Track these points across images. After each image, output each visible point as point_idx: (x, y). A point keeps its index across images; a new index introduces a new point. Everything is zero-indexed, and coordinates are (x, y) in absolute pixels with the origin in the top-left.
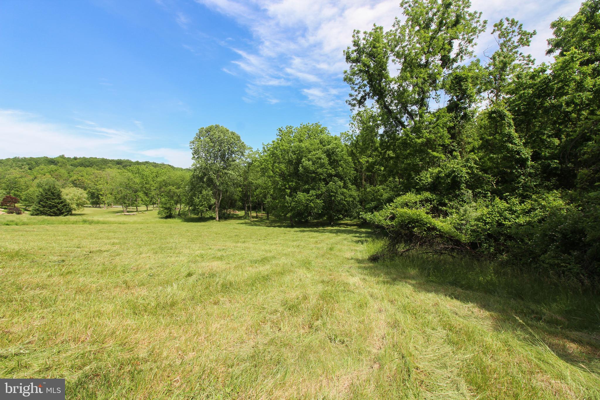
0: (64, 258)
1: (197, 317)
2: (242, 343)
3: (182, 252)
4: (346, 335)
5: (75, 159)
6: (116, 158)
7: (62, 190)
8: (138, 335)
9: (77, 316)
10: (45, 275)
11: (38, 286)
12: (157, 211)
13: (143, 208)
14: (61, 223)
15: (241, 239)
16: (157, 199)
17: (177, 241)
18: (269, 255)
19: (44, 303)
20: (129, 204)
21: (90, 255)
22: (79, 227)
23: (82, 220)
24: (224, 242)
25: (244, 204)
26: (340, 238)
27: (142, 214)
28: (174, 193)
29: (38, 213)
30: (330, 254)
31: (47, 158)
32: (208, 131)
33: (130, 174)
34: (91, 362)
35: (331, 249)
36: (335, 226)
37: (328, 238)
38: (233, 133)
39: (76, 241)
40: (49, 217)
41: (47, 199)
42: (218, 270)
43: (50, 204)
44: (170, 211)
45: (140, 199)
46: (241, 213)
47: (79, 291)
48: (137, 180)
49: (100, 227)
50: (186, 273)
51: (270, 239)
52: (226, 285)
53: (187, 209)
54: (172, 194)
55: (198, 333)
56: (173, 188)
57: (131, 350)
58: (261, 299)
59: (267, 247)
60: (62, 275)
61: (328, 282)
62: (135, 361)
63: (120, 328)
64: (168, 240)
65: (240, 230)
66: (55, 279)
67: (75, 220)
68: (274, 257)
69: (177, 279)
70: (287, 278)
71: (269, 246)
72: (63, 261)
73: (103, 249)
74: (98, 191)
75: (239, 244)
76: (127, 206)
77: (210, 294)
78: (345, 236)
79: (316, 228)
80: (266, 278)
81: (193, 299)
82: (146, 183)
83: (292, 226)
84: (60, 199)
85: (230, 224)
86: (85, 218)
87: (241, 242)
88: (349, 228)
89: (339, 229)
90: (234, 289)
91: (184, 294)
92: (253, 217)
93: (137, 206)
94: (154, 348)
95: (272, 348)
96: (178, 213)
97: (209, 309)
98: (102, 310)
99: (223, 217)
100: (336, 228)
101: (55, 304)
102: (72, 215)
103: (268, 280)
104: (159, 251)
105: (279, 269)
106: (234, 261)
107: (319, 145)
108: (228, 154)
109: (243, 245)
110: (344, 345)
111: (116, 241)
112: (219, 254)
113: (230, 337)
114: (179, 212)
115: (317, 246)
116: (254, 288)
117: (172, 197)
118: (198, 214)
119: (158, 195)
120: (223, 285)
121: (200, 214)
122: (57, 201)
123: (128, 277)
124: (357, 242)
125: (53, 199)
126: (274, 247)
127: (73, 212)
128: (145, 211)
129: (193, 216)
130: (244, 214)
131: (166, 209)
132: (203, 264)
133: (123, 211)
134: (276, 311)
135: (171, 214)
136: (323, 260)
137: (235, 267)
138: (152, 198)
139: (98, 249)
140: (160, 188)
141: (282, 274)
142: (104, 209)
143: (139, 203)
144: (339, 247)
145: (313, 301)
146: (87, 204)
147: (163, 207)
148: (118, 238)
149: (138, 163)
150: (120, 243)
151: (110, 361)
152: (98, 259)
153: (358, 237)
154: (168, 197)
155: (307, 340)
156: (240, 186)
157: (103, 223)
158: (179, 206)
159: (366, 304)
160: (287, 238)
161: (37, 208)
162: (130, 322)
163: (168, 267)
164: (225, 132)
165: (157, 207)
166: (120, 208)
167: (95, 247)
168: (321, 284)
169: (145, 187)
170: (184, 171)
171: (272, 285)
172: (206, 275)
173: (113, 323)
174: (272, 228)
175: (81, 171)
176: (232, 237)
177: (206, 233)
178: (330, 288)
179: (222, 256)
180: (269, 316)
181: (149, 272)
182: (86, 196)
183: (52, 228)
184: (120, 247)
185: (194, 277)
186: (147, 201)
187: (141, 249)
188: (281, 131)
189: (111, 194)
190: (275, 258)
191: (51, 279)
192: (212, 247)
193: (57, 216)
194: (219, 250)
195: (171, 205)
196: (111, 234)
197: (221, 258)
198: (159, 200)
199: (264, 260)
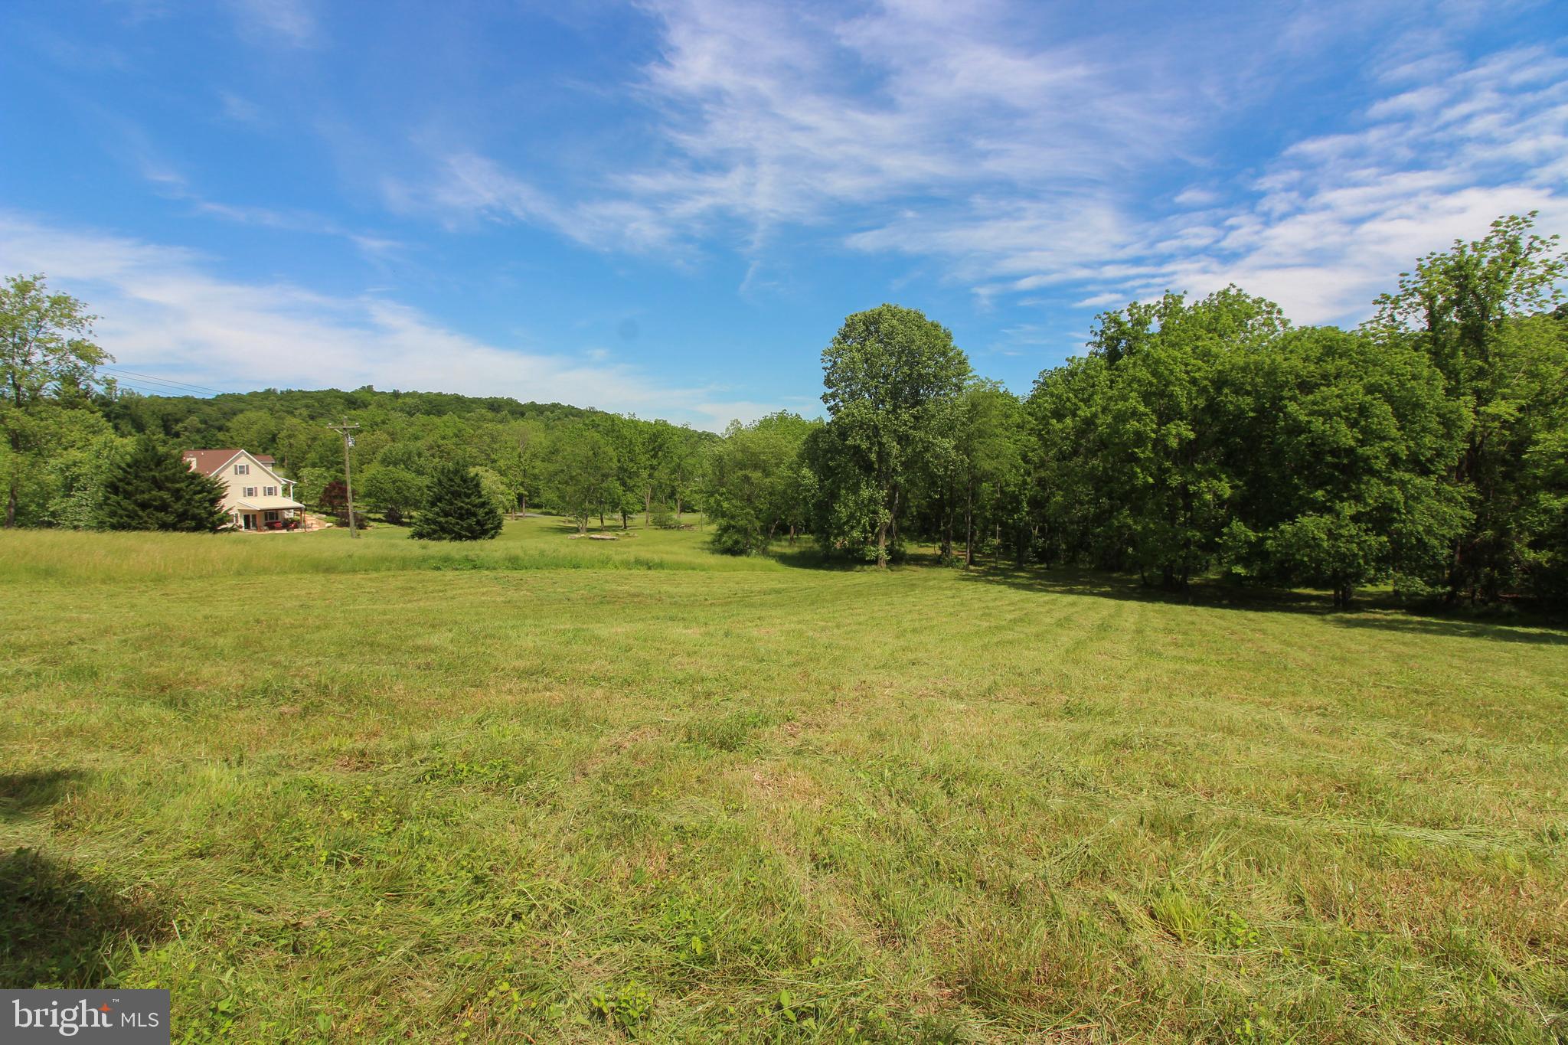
7: (480, 472)
27: (630, 539)
31: (337, 391)
32: (872, 323)
41: (457, 495)
43: (461, 508)
84: (480, 494)
122: (474, 500)
125: (468, 496)
161: (430, 515)
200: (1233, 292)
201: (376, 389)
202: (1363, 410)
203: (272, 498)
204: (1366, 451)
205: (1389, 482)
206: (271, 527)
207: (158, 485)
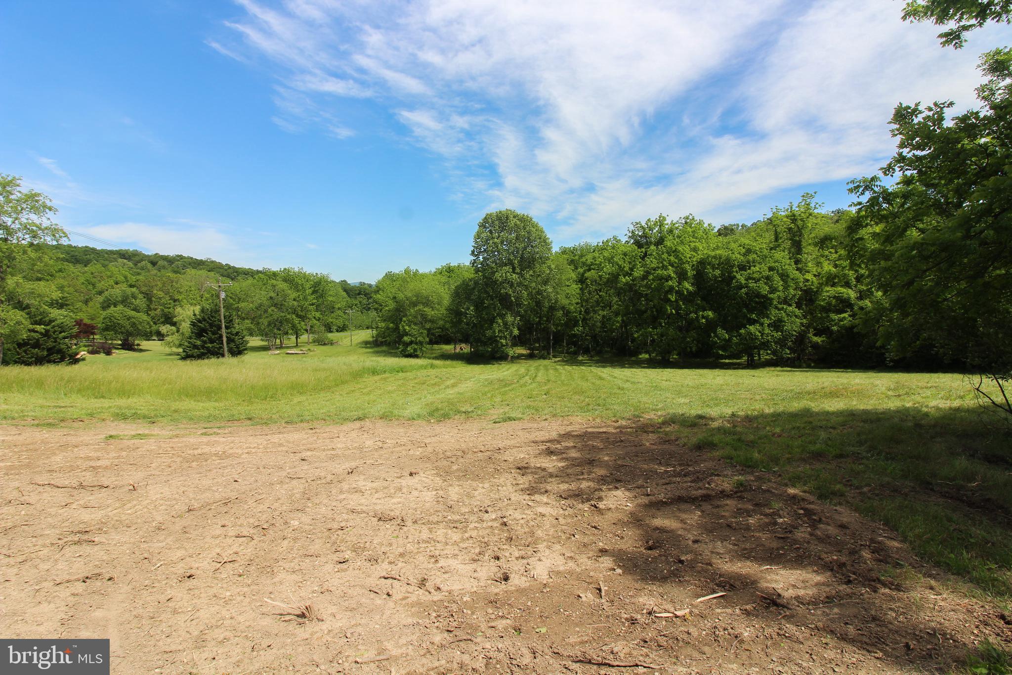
200: (691, 217)
202: (768, 278)
204: (771, 296)
205: (779, 310)
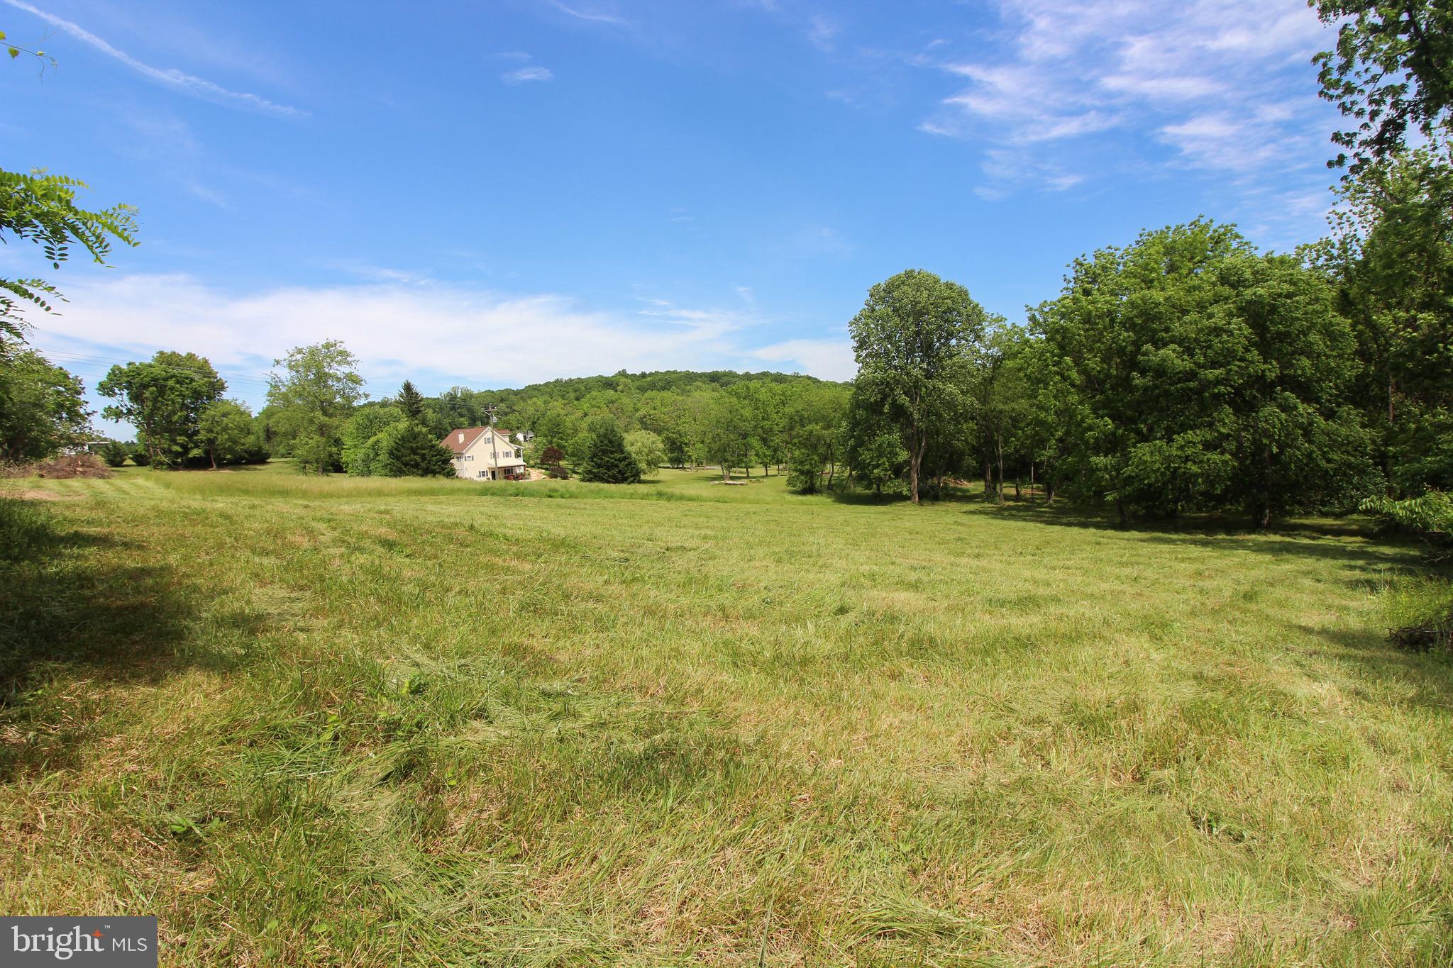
0: (627, 555)
1: (852, 696)
2: (946, 768)
3: (831, 565)
4: (1253, 824)
5: (643, 375)
6: (709, 370)
7: (625, 435)
8: (739, 704)
9: (645, 652)
10: (601, 580)
11: (590, 596)
12: (786, 478)
13: (758, 471)
14: (624, 496)
15: (971, 547)
16: (786, 451)
17: (822, 541)
18: (1041, 591)
19: (601, 625)
20: (733, 461)
21: (667, 553)
22: (652, 504)
23: (655, 492)
24: (928, 552)
25: (982, 464)
26: (1286, 567)
27: (757, 484)
28: (819, 438)
29: (591, 477)
30: (1244, 611)
31: (602, 377)
32: (891, 288)
33: (734, 400)
34: (663, 730)
35: (1249, 597)
36: (1275, 533)
37: (1242, 565)
38: (950, 286)
39: (646, 529)
40: (606, 485)
41: (604, 452)
42: (906, 609)
43: (608, 461)
44: (812, 478)
45: (753, 452)
46: (976, 487)
47: (649, 612)
48: (747, 413)
49: (684, 506)
50: (837, 605)
51: (1050, 554)
52: (921, 641)
53: (847, 474)
54: (814, 440)
55: (851, 727)
56: (816, 428)
57: (726, 726)
58: (1004, 686)
59: (1040, 574)
60: (624, 582)
61: (1215, 682)
62: (733, 748)
63: (710, 684)
64: (803, 539)
65: (970, 526)
66: (616, 588)
67: (646, 491)
68: (1056, 600)
69: (817, 616)
70: (1086, 653)
71: (1045, 571)
72: (627, 560)
73: (687, 545)
74: (681, 436)
75: (964, 560)
76: (730, 467)
77: (884, 656)
78: (1309, 562)
79: (1203, 536)
80: (1024, 644)
81: (846, 658)
82: (763, 418)
83: (1122, 527)
84: (622, 452)
85: (947, 512)
86: (659, 487)
87: (969, 555)
88: (1328, 541)
89: (1290, 543)
90: (940, 655)
91: (827, 647)
92: (1007, 498)
93: (747, 468)
94: (765, 731)
95: (1019, 798)
96: (827, 483)
97: (878, 684)
98: (682, 649)
99: (930, 496)
100: (1277, 538)
101: (614, 627)
102: (640, 482)
103: (1030, 647)
104: (786, 557)
105: (1064, 628)
106: (947, 596)
107: (1219, 288)
108: (939, 340)
109: (974, 563)
110: (1241, 845)
111: (709, 532)
112: (913, 576)
113: (918, 749)
114: (830, 480)
115: (1200, 583)
116: (989, 660)
117: (815, 447)
118: (868, 487)
119: (787, 443)
120: (912, 643)
121: (875, 486)
122: (617, 456)
123: (726, 598)
124: (1354, 585)
125: (612, 452)
126: (1058, 574)
127: (643, 477)
128: (763, 477)
129: (860, 490)
130: (983, 489)
131: (802, 473)
132: (874, 593)
133: (722, 478)
134: (1040, 721)
135: (813, 485)
136: (1216, 622)
137: (948, 609)
138: (775, 450)
139: (679, 544)
140: (792, 428)
141: (1072, 638)
142: (690, 471)
143: (751, 461)
144: (1279, 593)
145: (1155, 719)
146: (663, 461)
147: (796, 470)
148: (713, 528)
149: (748, 377)
150: (716, 537)
151: (694, 735)
152: (680, 562)
153: (1363, 569)
154: (806, 446)
155: (1122, 805)
156: (972, 418)
157: (690, 500)
158: (828, 467)
159: (1345, 759)
160: (1102, 555)
161: (590, 468)
162: (726, 677)
163: (798, 589)
164: (930, 284)
165: (785, 469)
166: (717, 470)
167: (675, 540)
168: (1190, 682)
169: (762, 427)
170: (839, 389)
171: (1040, 661)
172: (877, 615)
173: (699, 673)
174: (1057, 528)
175: (652, 399)
176: (948, 542)
177: (886, 529)
178: (1220, 696)
179: (919, 581)
180: (1021, 727)
181: (764, 594)
182: (661, 446)
183: (611, 505)
184: (717, 545)
185: (851, 617)
186: (765, 456)
187: (752, 552)
188: (1081, 265)
189: (702, 442)
190: (1060, 600)
191: (609, 587)
192: (898, 561)
193: (619, 483)
194: (913, 568)
195: (811, 465)
196: (702, 520)
197: (915, 586)
198: (789, 455)
199: (1026, 603)
201: (629, 372)
203: (508, 459)
206: (507, 478)
207: (414, 451)
